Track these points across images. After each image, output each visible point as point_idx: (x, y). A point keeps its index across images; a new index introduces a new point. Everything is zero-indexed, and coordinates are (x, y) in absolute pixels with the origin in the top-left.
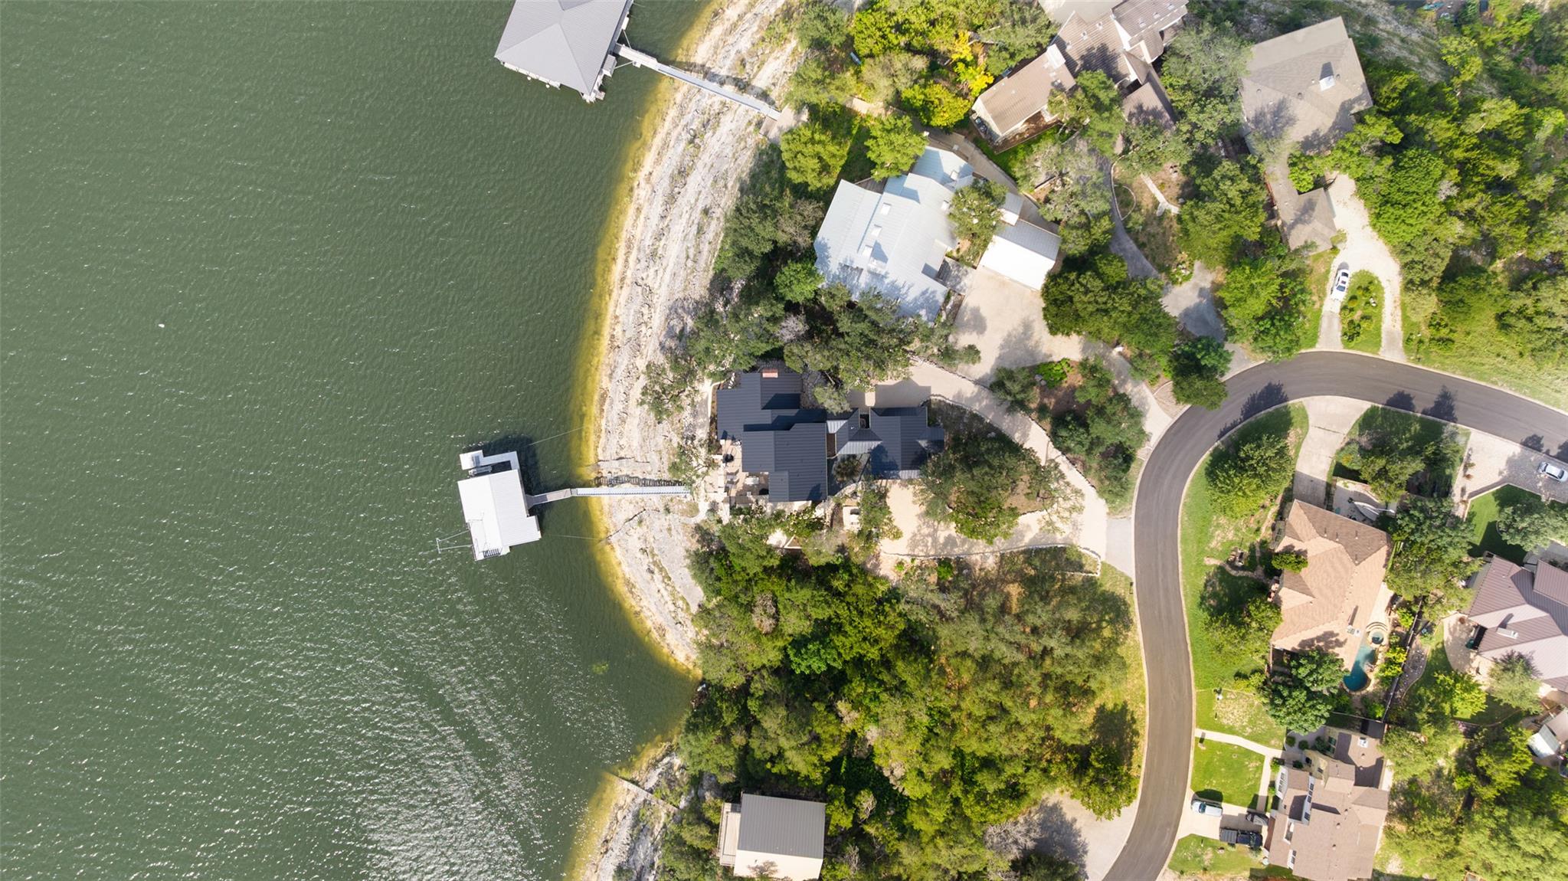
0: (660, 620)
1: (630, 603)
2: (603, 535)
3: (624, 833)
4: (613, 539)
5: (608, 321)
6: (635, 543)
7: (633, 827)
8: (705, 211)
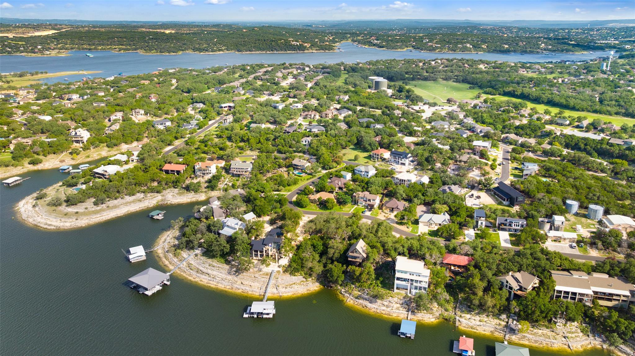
0: (305, 290)
1: (299, 295)
2: (279, 297)
3: (361, 301)
4: (281, 295)
5: (225, 289)
6: (284, 290)
7: (359, 299)
8: (209, 265)
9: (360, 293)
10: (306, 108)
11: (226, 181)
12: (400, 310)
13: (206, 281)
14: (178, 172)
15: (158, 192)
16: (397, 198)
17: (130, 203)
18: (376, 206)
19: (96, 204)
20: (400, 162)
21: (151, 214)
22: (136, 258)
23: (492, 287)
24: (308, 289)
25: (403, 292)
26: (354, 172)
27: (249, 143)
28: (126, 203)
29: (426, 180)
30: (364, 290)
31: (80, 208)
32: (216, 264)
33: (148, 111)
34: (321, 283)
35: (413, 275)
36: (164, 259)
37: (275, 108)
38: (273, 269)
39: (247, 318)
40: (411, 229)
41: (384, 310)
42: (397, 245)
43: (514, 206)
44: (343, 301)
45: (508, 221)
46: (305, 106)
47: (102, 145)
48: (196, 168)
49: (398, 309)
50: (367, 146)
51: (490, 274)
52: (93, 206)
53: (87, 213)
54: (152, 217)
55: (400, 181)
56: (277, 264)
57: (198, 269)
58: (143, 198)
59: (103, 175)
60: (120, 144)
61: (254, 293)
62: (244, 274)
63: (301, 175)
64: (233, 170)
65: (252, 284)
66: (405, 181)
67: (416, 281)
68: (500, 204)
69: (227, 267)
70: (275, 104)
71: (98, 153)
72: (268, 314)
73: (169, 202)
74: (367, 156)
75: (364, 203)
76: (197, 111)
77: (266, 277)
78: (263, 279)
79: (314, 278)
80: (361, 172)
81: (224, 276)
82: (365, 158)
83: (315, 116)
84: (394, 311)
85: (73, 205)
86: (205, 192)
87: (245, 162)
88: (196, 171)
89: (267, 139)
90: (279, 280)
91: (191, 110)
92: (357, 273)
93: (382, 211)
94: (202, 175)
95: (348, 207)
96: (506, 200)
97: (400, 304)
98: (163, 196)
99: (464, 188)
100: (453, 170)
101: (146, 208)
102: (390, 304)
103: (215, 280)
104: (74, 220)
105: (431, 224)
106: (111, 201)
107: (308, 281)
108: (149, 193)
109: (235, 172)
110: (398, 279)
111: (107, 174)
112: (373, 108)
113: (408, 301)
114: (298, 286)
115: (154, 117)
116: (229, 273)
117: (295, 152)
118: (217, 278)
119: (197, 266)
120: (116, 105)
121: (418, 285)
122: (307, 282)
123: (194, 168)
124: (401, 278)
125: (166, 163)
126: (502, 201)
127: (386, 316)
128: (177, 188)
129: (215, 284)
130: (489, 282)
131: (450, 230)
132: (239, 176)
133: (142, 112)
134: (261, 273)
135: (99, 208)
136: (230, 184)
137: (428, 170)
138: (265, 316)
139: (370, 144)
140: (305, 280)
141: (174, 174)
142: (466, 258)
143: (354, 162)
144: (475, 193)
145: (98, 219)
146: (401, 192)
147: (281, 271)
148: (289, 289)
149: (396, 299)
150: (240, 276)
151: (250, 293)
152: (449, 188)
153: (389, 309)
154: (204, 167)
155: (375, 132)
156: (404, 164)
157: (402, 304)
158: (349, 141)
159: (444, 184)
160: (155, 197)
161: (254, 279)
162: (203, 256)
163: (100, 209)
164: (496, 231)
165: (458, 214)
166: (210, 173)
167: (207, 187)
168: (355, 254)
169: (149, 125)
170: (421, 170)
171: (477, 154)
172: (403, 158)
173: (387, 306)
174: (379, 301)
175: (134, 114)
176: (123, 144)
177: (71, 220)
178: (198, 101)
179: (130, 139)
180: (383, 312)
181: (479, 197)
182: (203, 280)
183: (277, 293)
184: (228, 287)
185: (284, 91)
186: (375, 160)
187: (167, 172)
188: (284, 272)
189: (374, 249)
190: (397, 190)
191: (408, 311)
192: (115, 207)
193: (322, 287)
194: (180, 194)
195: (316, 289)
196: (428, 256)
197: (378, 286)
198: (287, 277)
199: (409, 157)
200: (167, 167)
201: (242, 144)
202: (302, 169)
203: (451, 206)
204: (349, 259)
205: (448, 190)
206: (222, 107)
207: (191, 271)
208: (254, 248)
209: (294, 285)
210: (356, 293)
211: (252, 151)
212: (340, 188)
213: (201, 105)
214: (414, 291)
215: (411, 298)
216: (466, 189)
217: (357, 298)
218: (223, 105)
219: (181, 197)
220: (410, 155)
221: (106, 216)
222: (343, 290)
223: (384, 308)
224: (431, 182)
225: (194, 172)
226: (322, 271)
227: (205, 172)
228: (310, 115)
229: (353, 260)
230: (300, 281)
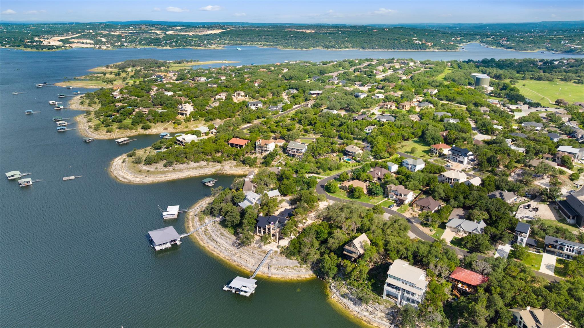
0: (296, 276)
1: (287, 279)
2: (268, 278)
3: (345, 301)
4: (270, 275)
5: (224, 259)
6: (275, 271)
7: (344, 297)
8: (220, 234)
9: (348, 292)
10: (387, 98)
11: (282, 159)
12: (383, 320)
13: (212, 248)
14: (241, 146)
15: (218, 162)
16: (434, 197)
17: (193, 168)
18: (407, 202)
19: (165, 166)
20: (458, 159)
21: (204, 180)
22: (168, 216)
23: (499, 319)
24: (299, 275)
25: (392, 301)
26: (401, 165)
27: (314, 127)
28: (190, 168)
29: (476, 182)
30: (352, 289)
31: (151, 168)
32: (226, 234)
33: (248, 94)
34: (315, 272)
35: (406, 284)
36: (190, 222)
37: (357, 97)
38: (272, 248)
39: (226, 291)
40: (434, 232)
41: (365, 316)
42: (401, 247)
43: (580, 227)
44: (328, 295)
45: (559, 243)
46: (386, 97)
47: (201, 118)
48: (257, 144)
49: (381, 318)
50: (429, 139)
51: (500, 303)
52: (163, 167)
53: (157, 173)
54: (204, 184)
55: (446, 179)
56: (277, 244)
57: (211, 235)
58: (205, 166)
59: (182, 142)
60: (215, 119)
61: (247, 268)
62: (245, 248)
63: (349, 161)
64: (289, 149)
65: (248, 259)
66: (451, 179)
67: (408, 292)
68: (562, 221)
69: (234, 238)
70: (358, 94)
71: (195, 125)
72: (246, 292)
73: (225, 172)
74: (427, 150)
75: (394, 197)
76: (291, 96)
77: (263, 254)
78: (260, 256)
79: (309, 265)
80: (409, 165)
81: (228, 246)
82: (424, 151)
83: (391, 106)
84: (376, 319)
85: (148, 164)
86: (260, 167)
87: (304, 143)
88: (257, 147)
89: (332, 125)
90: (274, 260)
91: (285, 95)
92: (349, 269)
93: (411, 209)
94: (260, 151)
95: (378, 199)
96: (571, 217)
97: (386, 314)
98: (222, 166)
99: (521, 196)
100: (518, 175)
101: (204, 174)
102: (375, 311)
103: (219, 248)
104: (144, 177)
105: (459, 231)
106: (178, 165)
107: (302, 267)
108: (211, 161)
109: (290, 152)
110: (389, 285)
111: (184, 142)
112: (460, 103)
113: (396, 312)
114: (290, 270)
115: (252, 99)
116: (233, 245)
117: (354, 139)
118: (222, 247)
119: (211, 233)
120: (225, 87)
121: (410, 296)
122: (301, 269)
123: (255, 144)
124: (393, 285)
125: (233, 137)
126: (566, 218)
127: (365, 323)
128: (236, 160)
129: (218, 252)
130: (497, 312)
131: (477, 241)
132: (293, 156)
133: (243, 94)
134: (260, 250)
135: (166, 169)
136: (284, 163)
137: (487, 171)
138: (242, 293)
139: (433, 138)
140: (299, 265)
141: (237, 148)
142: (480, 277)
143: (409, 154)
144: (534, 204)
145: (162, 178)
146: (441, 191)
147: (279, 252)
148: (280, 271)
149: (382, 307)
150: (241, 249)
151: (243, 267)
152: (501, 194)
153: (371, 316)
154: (263, 145)
155: (444, 126)
156: (462, 162)
157: (388, 314)
158: (413, 133)
159: (498, 188)
160: (215, 166)
161: (251, 254)
162: (220, 224)
163: (167, 171)
164: (540, 252)
165: (497, 224)
166: (268, 151)
167: (263, 163)
168: (351, 249)
169: (244, 105)
170: (479, 171)
171: (557, 160)
172: (461, 155)
173: (371, 313)
174: (364, 305)
175: (236, 95)
176: (218, 119)
177: (141, 177)
178: (294, 88)
179: (224, 115)
180: (363, 317)
181: (536, 209)
182: (209, 246)
183: (267, 273)
184: (227, 258)
185: (376, 82)
186: (433, 154)
187: (232, 145)
188: (281, 253)
189: (374, 247)
190: (436, 188)
191: (391, 324)
192: (180, 170)
193: (315, 276)
194: (237, 166)
195: (308, 277)
196: (432, 266)
197: (368, 288)
198: (283, 259)
199: (469, 155)
200: (233, 141)
201: (308, 127)
202: (353, 156)
203: (492, 214)
204: (345, 252)
205: (498, 196)
206: (311, 94)
207: (205, 236)
208: (258, 224)
209: (286, 268)
210: (344, 290)
211: (315, 134)
212: (379, 179)
213: (295, 91)
214: (404, 302)
215: (399, 310)
216: (524, 198)
217: (343, 296)
218: (312, 92)
219: (237, 169)
220: (470, 153)
221: (169, 178)
222: (333, 284)
223: (367, 314)
224: (483, 184)
225: (255, 148)
226: (317, 260)
227: (264, 149)
228: (387, 105)
229: (349, 254)
230: (294, 265)
